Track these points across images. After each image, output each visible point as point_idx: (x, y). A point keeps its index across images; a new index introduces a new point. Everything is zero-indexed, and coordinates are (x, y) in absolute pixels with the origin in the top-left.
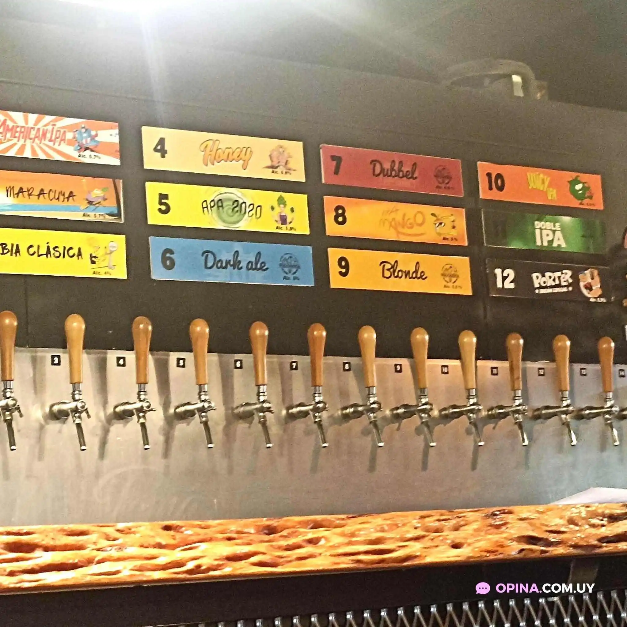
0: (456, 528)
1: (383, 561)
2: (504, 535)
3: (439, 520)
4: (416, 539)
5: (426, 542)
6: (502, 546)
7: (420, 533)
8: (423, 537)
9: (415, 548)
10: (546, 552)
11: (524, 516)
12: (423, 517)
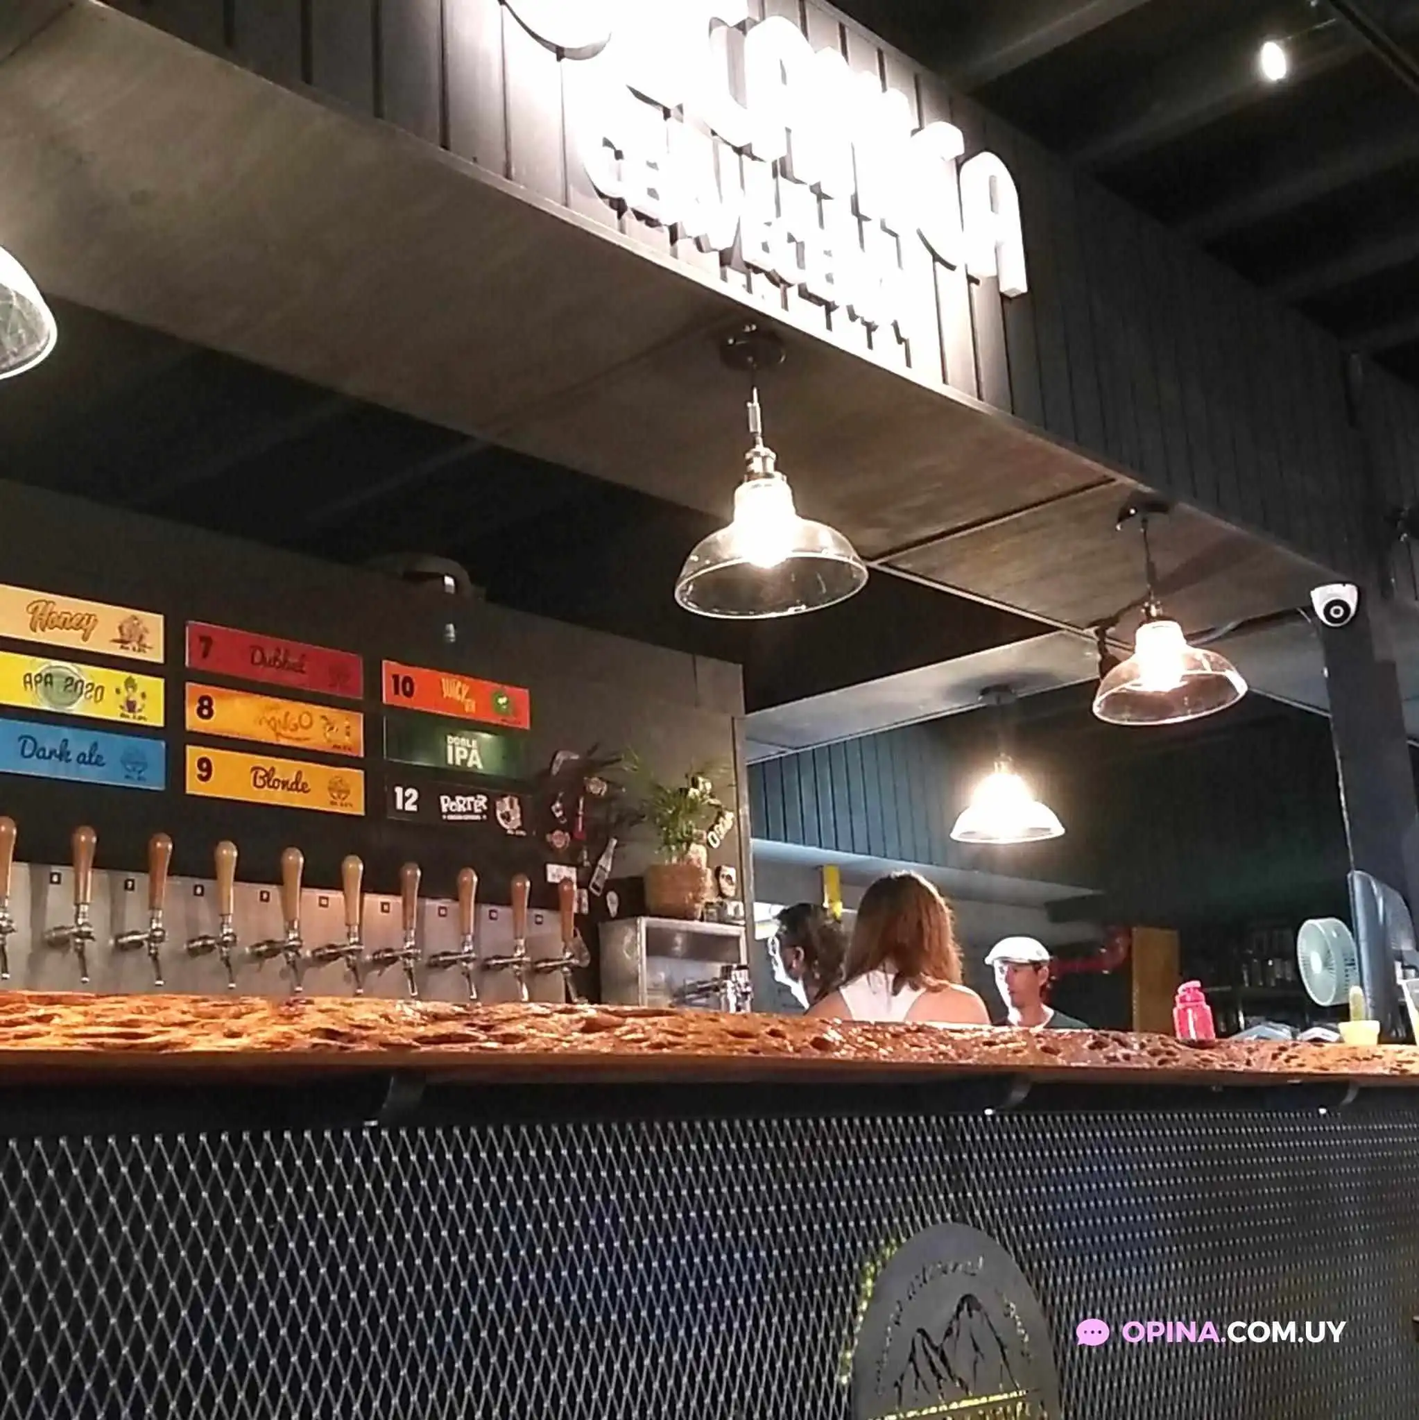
0: (238, 1016)
1: (132, 1046)
2: (297, 1027)
3: (215, 1005)
4: (183, 1024)
5: (194, 1029)
6: (291, 1038)
7: (188, 1018)
8: (194, 1022)
9: (178, 1034)
10: (347, 1048)
11: (324, 1007)
12: (195, 1001)
